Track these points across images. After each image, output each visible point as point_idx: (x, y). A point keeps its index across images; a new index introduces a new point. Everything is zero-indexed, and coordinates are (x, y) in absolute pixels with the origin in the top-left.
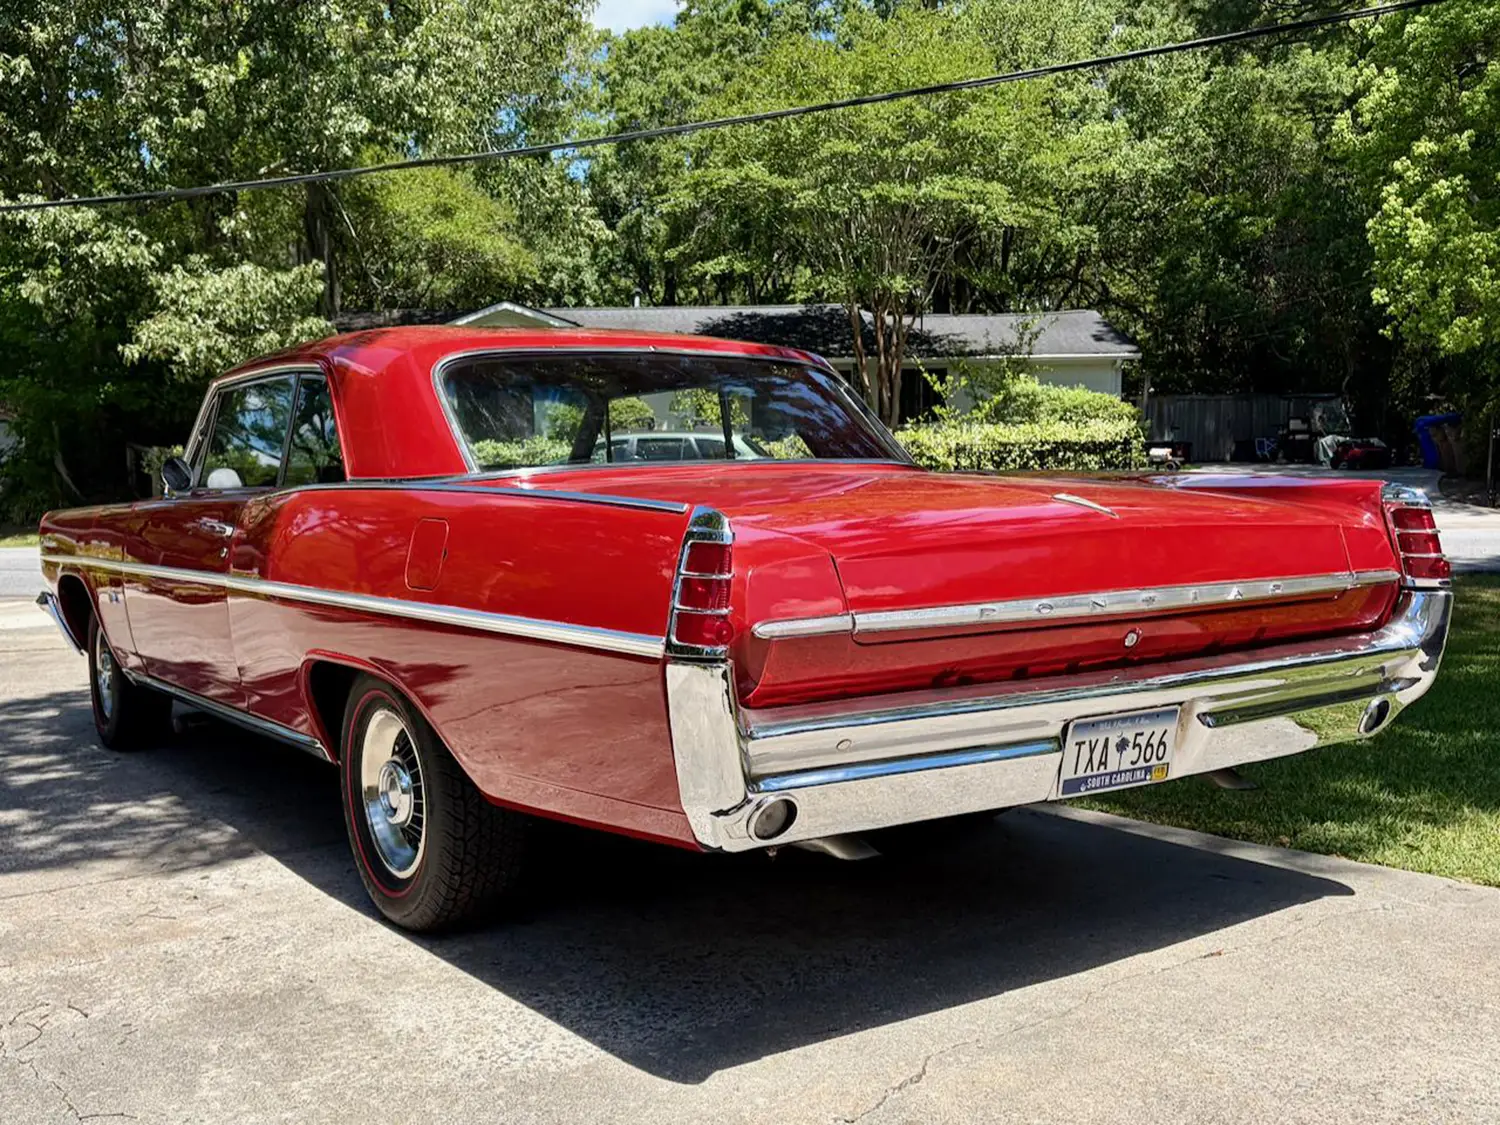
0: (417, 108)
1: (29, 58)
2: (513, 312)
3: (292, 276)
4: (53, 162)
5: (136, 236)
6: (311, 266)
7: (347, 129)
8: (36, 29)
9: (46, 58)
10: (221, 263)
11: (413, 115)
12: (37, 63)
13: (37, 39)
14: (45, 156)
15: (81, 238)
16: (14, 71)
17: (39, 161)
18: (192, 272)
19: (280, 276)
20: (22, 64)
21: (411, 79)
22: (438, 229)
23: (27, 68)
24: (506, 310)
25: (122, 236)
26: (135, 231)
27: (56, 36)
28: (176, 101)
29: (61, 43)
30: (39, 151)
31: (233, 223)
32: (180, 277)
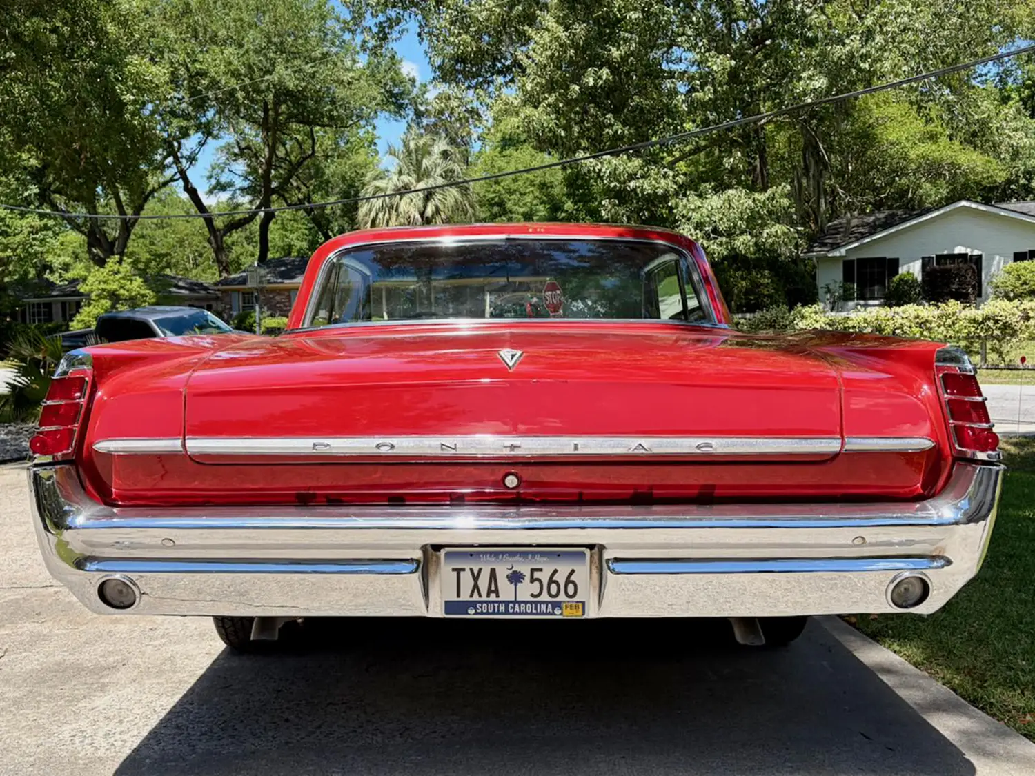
0: (862, 65)
1: (609, 68)
2: (970, 207)
3: (767, 195)
4: (619, 131)
5: (666, 173)
6: (780, 188)
7: (811, 87)
8: (614, 49)
9: (619, 67)
10: (721, 187)
11: (860, 70)
12: (614, 70)
13: (614, 55)
14: (615, 128)
15: (632, 177)
16: (600, 78)
17: (611, 132)
18: (700, 196)
19: (757, 196)
20: (605, 72)
21: (857, 44)
22: (922, 150)
23: (607, 74)
24: (964, 206)
25: (657, 174)
26: (665, 170)
27: (625, 52)
28: (698, 82)
29: (629, 56)
30: (611, 126)
31: (732, 160)
32: (691, 200)
